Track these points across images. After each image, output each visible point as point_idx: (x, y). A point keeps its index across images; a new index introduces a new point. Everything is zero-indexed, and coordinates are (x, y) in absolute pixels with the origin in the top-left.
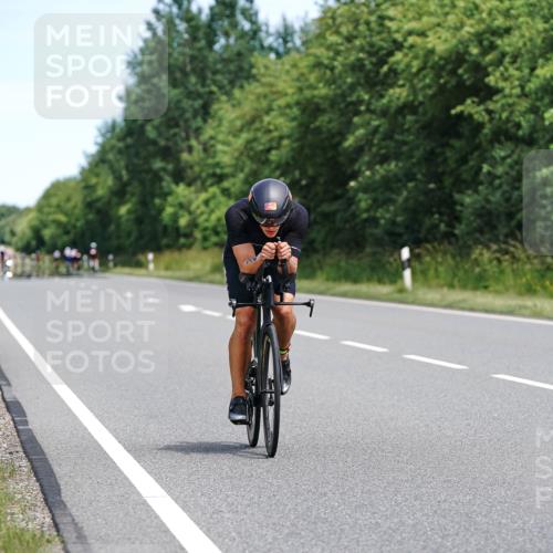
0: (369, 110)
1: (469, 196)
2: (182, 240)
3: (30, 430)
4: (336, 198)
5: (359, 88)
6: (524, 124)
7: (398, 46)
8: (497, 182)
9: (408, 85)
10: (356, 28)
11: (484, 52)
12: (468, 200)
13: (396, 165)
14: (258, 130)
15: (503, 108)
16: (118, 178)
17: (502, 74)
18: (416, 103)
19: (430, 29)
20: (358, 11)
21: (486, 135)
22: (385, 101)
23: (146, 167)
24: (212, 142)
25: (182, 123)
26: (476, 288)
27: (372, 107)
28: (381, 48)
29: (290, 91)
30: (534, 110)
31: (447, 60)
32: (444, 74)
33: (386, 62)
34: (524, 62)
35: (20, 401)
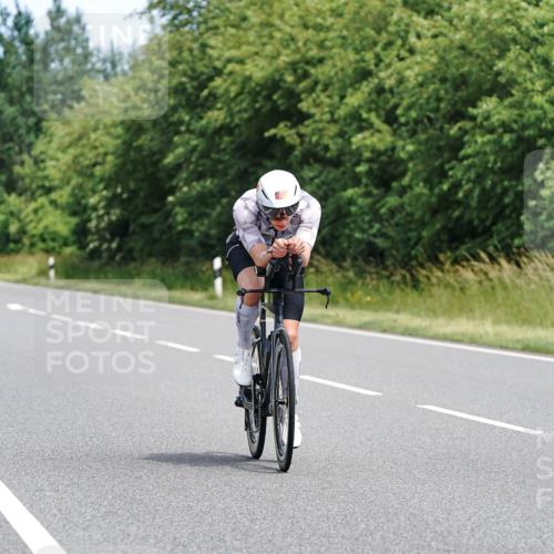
0: (189, 131)
2: (12, 246)
4: (155, 211)
5: (181, 110)
6: (332, 146)
7: (219, 72)
9: (225, 109)
11: (298, 80)
13: (212, 182)
14: (84, 146)
15: (313, 133)
17: (314, 101)
18: (233, 125)
19: (249, 57)
20: (182, 39)
21: (296, 156)
22: (204, 122)
24: (43, 157)
25: (15, 138)
27: (192, 128)
28: (202, 73)
30: (341, 134)
31: (263, 86)
32: (260, 99)
33: (206, 87)
34: (335, 90)
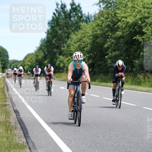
0: (111, 38)
1: (137, 61)
2: (61, 70)
3: (21, 118)
4: (102, 60)
5: (109, 32)
7: (120, 21)
9: (121, 31)
10: (108, 16)
11: (142, 23)
13: (118, 52)
14: (81, 42)
15: (147, 38)
16: (45, 53)
17: (147, 29)
18: (124, 36)
19: (128, 16)
20: (109, 11)
21: (142, 45)
22: (115, 35)
23: (52, 51)
24: (70, 45)
25: (62, 40)
26: (138, 85)
27: (112, 37)
28: (115, 21)
29: (90, 32)
31: (132, 25)
32: (131, 28)
33: (116, 25)
35: (18, 110)
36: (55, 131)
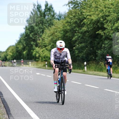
0: (78, 32)
1: (99, 51)
2: (37, 59)
3: (4, 98)
5: (76, 27)
6: (111, 36)
7: (85, 18)
8: (106, 48)
9: (87, 27)
10: (76, 14)
11: (104, 20)
12: (99, 52)
13: (84, 44)
14: (54, 36)
15: (107, 32)
16: (24, 45)
17: (107, 25)
18: (89, 31)
19: (92, 15)
20: (76, 11)
21: (103, 38)
22: (82, 30)
23: (29, 43)
24: (44, 38)
25: (38, 34)
26: (100, 71)
27: (79, 32)
28: (81, 18)
29: (61, 28)
31: (95, 21)
33: (82, 22)
35: (2, 92)
36: (32, 109)
